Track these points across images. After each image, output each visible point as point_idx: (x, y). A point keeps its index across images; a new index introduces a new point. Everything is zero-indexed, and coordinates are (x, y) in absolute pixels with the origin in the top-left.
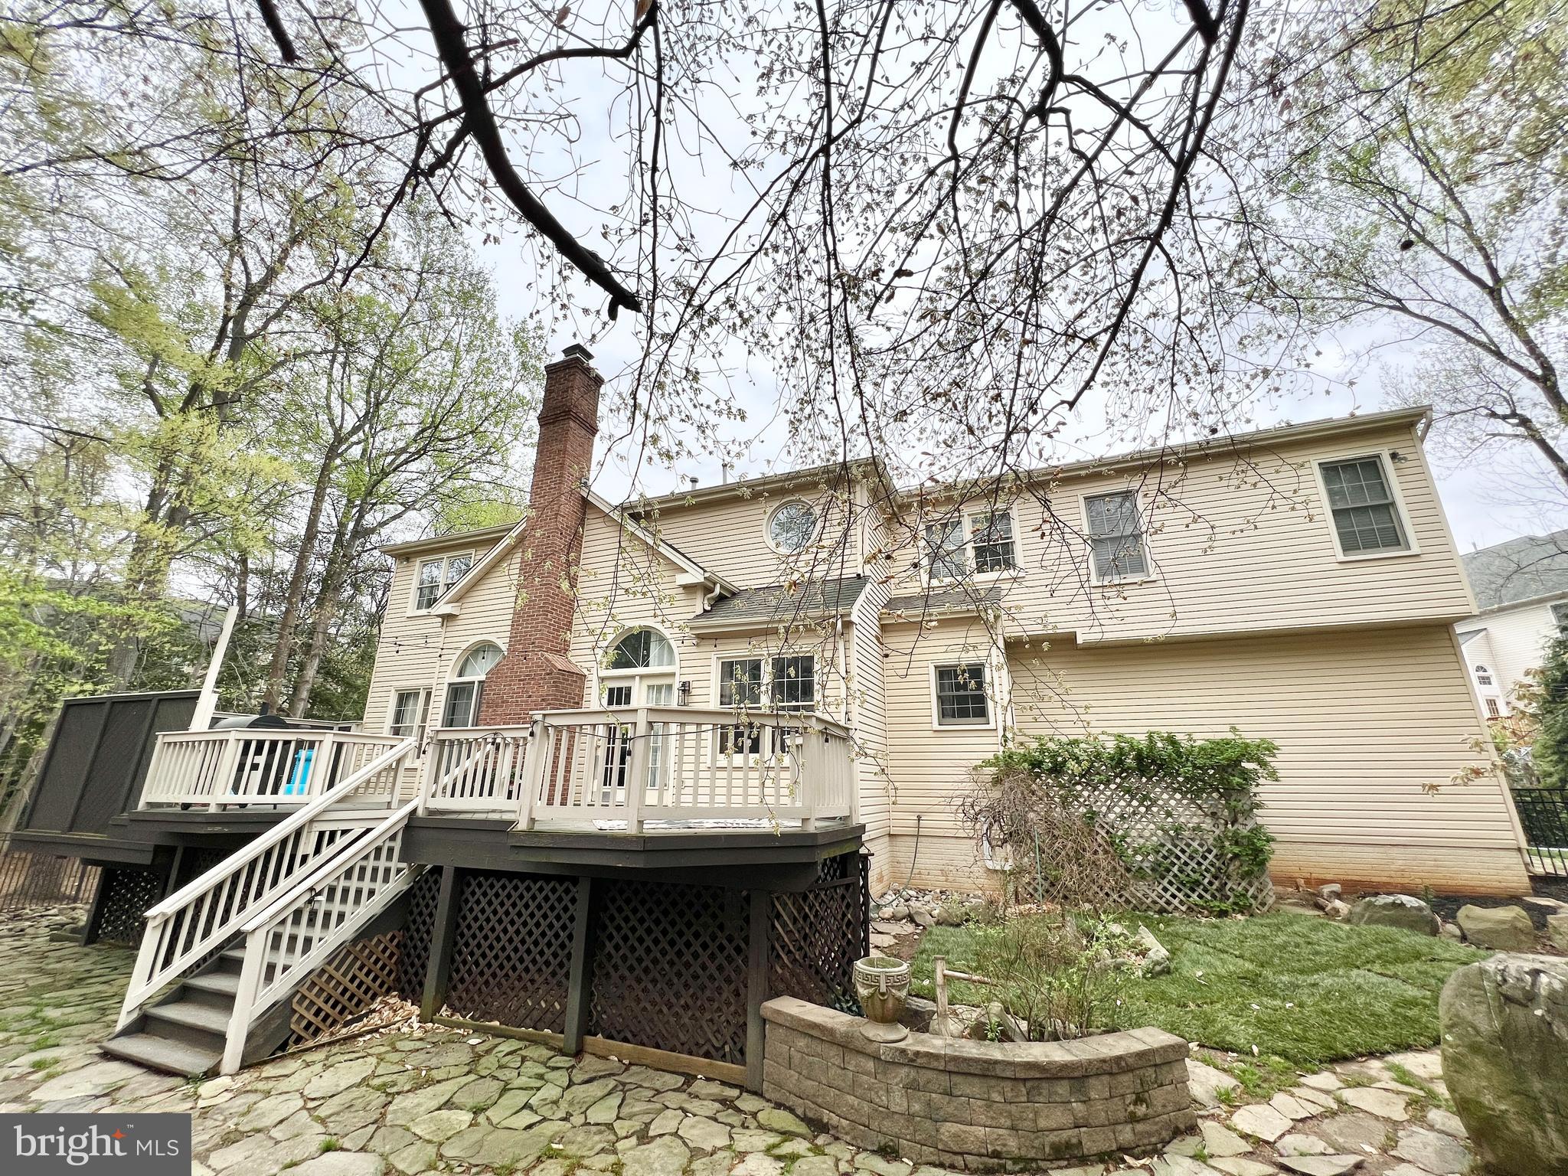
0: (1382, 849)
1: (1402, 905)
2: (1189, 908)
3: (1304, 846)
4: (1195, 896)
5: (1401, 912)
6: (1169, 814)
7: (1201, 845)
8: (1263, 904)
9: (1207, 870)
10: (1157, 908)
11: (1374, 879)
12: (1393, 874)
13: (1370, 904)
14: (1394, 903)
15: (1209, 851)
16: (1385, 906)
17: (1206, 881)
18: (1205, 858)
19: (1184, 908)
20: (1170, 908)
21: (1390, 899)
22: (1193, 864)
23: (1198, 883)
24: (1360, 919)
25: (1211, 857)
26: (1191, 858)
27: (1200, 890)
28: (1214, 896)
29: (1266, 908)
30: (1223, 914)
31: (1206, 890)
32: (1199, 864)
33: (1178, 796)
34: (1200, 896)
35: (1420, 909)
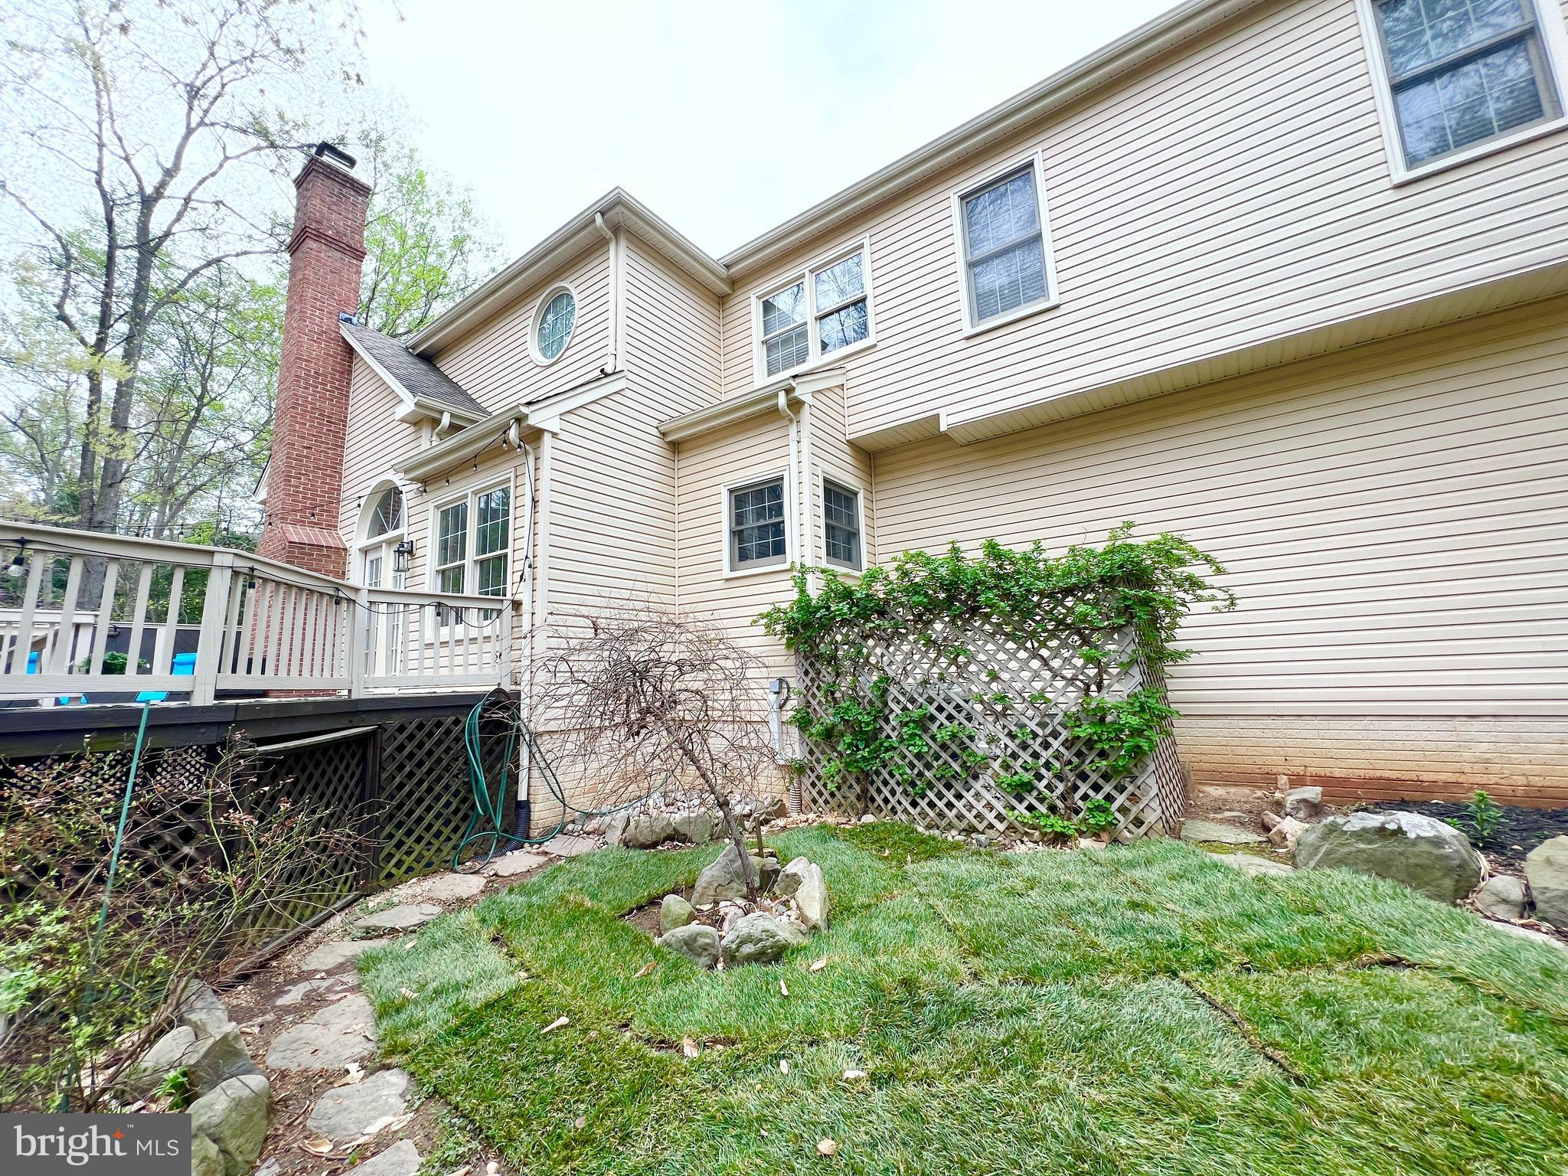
0: (1449, 724)
1: (1399, 832)
2: (1011, 827)
3: (1299, 723)
4: (1021, 808)
5: (1394, 846)
6: (994, 677)
7: (1042, 725)
8: (1138, 822)
9: (1047, 765)
10: (963, 825)
11: (1425, 777)
12: (1467, 768)
13: (1333, 828)
14: (1381, 830)
15: (1055, 735)
16: (1362, 835)
17: (1041, 785)
18: (1046, 746)
19: (1001, 827)
20: (981, 827)
21: (1375, 820)
22: (1025, 756)
23: (1029, 787)
24: (1311, 856)
25: (1056, 744)
26: (1024, 746)
27: (1031, 799)
28: (1053, 809)
29: (1143, 829)
30: (1060, 839)
31: (1041, 799)
32: (1036, 755)
33: (1011, 645)
34: (1031, 808)
35: (1438, 842)
